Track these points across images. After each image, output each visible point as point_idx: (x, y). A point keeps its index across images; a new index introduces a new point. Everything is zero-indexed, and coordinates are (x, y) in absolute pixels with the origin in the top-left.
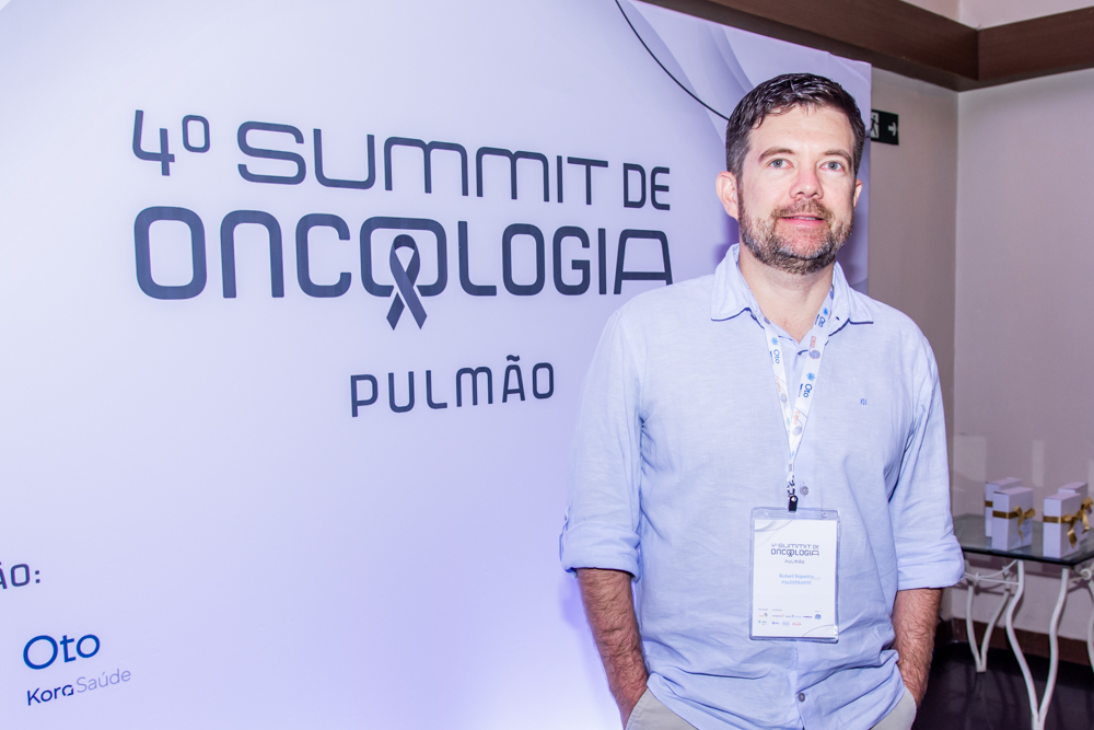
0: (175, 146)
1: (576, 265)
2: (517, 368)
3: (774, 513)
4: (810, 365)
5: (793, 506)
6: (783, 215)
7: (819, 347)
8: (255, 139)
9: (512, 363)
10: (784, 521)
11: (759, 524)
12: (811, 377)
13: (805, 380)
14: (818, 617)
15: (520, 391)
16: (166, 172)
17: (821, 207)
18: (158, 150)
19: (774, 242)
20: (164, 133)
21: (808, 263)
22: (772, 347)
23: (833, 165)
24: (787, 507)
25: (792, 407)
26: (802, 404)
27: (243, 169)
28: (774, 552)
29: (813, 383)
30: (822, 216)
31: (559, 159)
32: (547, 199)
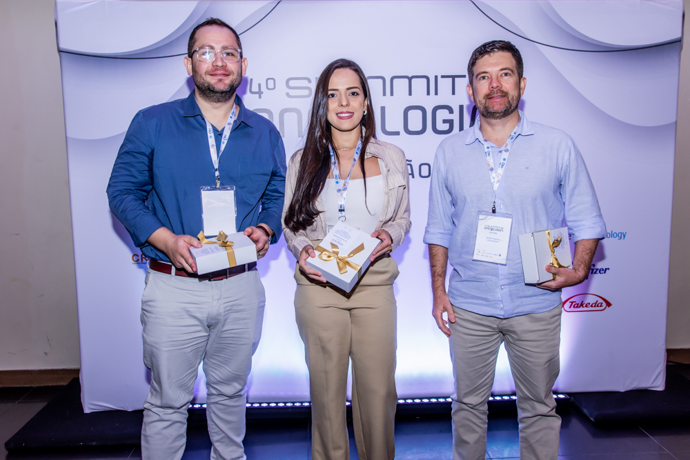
0: (263, 88)
1: (445, 121)
2: (411, 165)
3: (487, 213)
4: (505, 155)
5: (494, 211)
6: (489, 97)
7: (509, 148)
8: (292, 83)
9: (408, 163)
10: (490, 217)
11: (481, 217)
12: (504, 160)
13: (502, 161)
14: (500, 255)
15: (412, 174)
16: (260, 97)
17: (502, 92)
18: (257, 90)
19: (486, 108)
20: (260, 85)
21: (501, 114)
22: (486, 150)
23: (506, 74)
24: (491, 211)
25: (496, 172)
26: (500, 171)
27: (288, 94)
28: (486, 228)
29: (505, 162)
30: (505, 95)
31: (436, 77)
32: (428, 93)
